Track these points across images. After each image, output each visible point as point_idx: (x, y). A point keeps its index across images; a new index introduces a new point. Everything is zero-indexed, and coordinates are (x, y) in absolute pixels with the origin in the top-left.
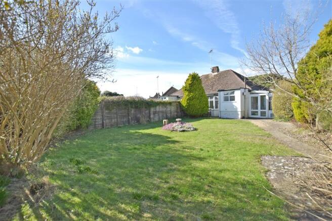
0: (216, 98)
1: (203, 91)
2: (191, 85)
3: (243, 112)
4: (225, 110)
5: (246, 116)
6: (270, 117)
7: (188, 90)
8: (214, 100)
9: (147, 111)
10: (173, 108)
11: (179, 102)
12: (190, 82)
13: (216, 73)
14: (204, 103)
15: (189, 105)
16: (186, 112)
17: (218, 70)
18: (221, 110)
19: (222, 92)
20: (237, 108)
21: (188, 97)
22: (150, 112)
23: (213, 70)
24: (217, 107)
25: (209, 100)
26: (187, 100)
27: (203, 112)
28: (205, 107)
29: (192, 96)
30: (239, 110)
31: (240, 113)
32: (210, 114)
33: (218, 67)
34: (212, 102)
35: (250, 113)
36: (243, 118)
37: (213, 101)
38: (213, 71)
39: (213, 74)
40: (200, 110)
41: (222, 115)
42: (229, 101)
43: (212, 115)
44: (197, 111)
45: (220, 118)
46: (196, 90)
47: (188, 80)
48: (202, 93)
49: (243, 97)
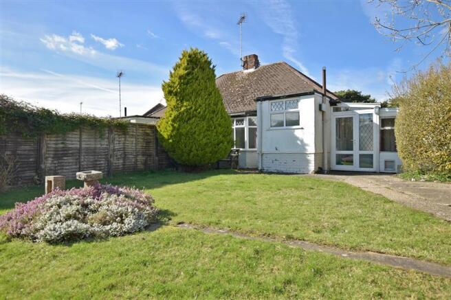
0: (251, 123)
1: (219, 99)
2: (185, 80)
3: (319, 155)
4: (273, 150)
5: (326, 168)
6: (382, 170)
7: (176, 94)
8: (245, 125)
9: (26, 148)
10: (133, 144)
11: (153, 127)
12: (182, 72)
13: (252, 70)
14: (220, 129)
15: (177, 134)
16: (170, 154)
17: (257, 64)
18: (264, 150)
19: (266, 103)
20: (304, 145)
21: (175, 113)
22: (39, 150)
23: (245, 62)
24: (252, 145)
25: (235, 126)
26: (174, 121)
27: (218, 155)
28: (222, 142)
29: (187, 111)
30: (311, 149)
31: (312, 158)
32: (237, 163)
33: (256, 57)
34: (241, 132)
35: (334, 160)
36: (320, 171)
37: (243, 130)
38: (246, 65)
39: (246, 71)
40: (208, 150)
41: (267, 165)
42: (285, 127)
43: (241, 164)
44: (200, 153)
45: (261, 172)
46: (198, 95)
47: (177, 67)
48: (216, 104)
49: (320, 114)
